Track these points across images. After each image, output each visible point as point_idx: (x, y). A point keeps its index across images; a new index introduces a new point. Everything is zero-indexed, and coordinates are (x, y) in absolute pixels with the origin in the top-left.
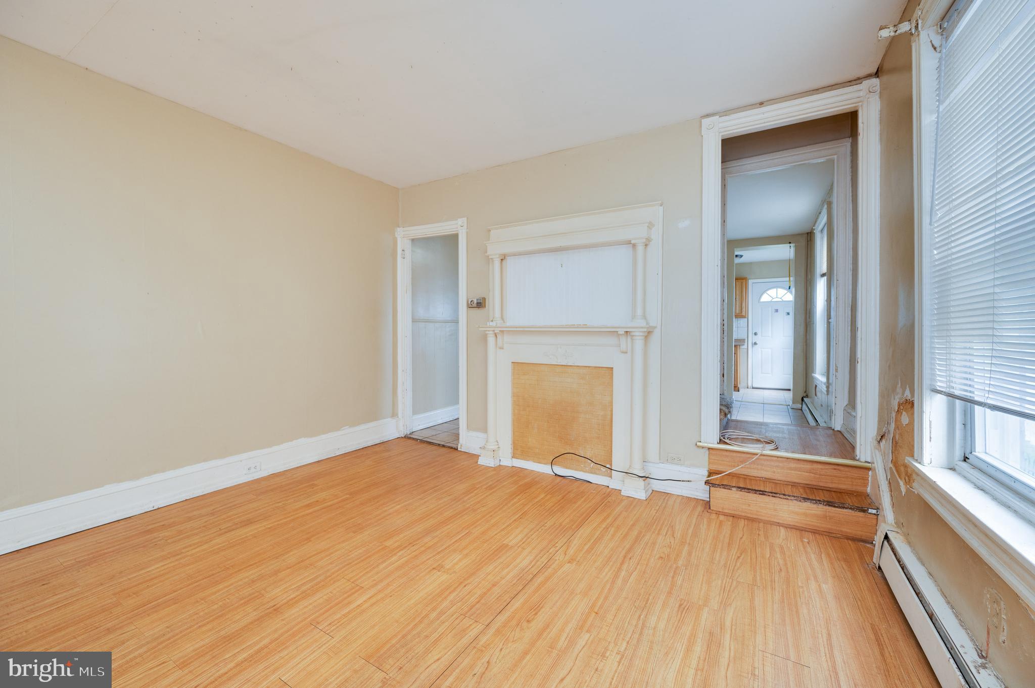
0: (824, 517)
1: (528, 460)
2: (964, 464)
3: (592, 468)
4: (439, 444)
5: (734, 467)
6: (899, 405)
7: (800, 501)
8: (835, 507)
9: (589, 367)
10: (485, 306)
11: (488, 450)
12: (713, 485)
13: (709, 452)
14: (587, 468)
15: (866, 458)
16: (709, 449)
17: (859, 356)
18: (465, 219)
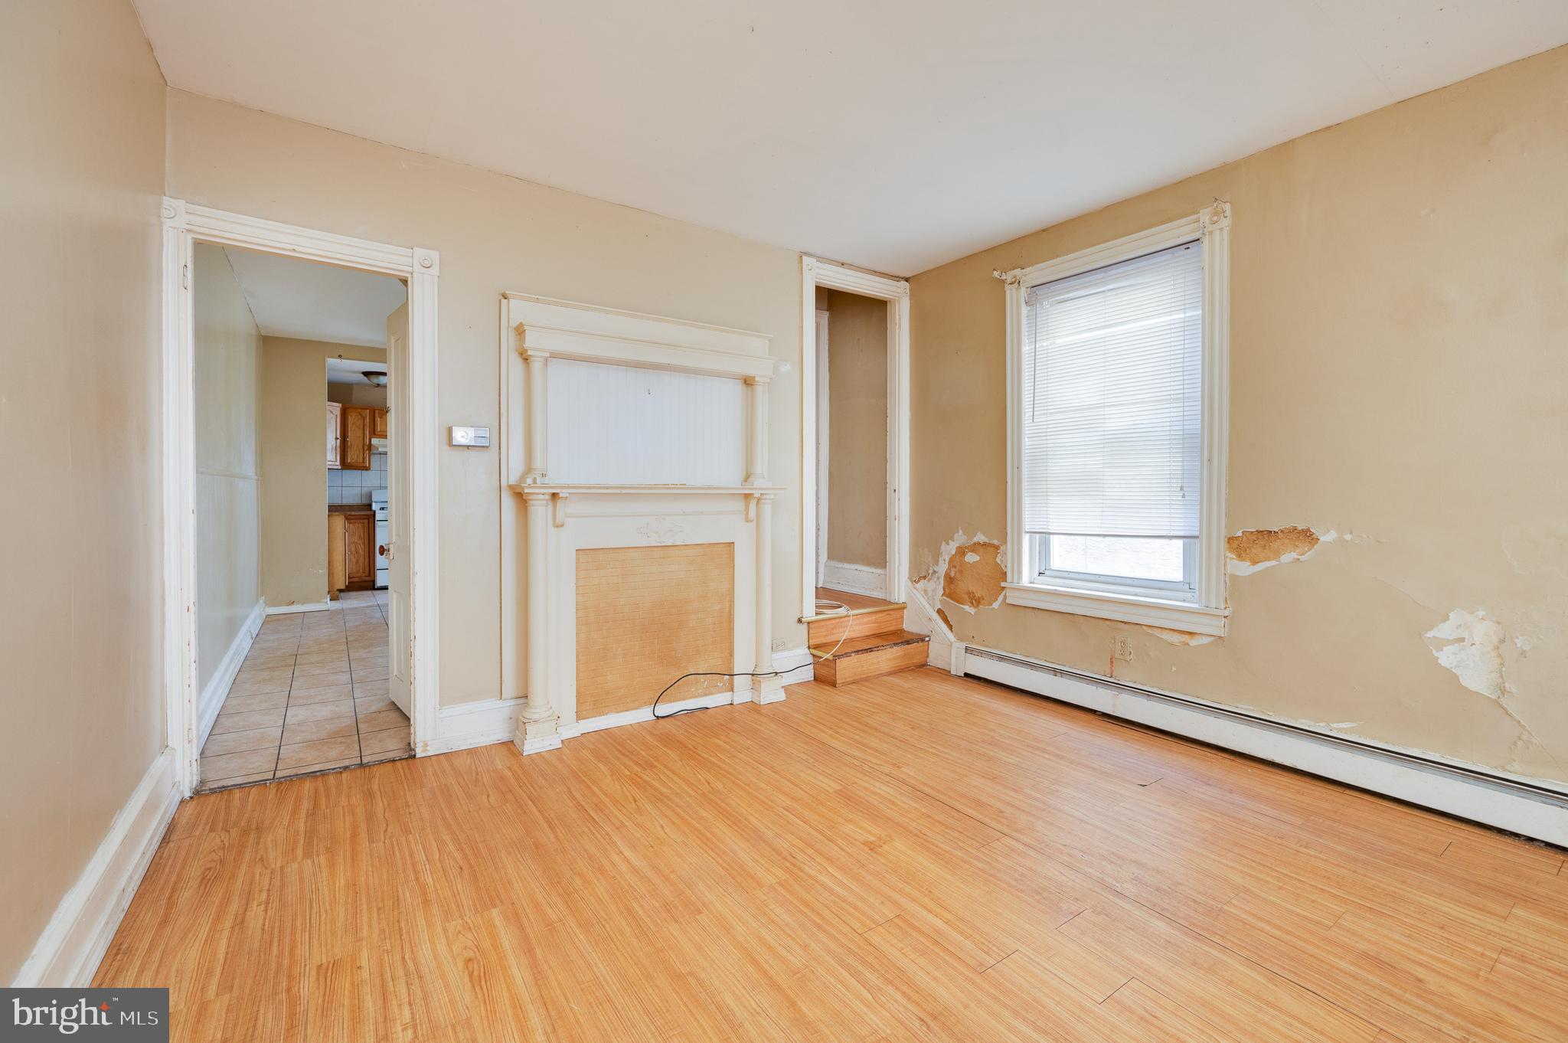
2: (1041, 578)
3: (706, 687)
6: (960, 549)
12: (839, 657)
13: (809, 626)
14: (700, 691)
15: (902, 600)
16: (809, 623)
17: (897, 514)
18: (435, 255)
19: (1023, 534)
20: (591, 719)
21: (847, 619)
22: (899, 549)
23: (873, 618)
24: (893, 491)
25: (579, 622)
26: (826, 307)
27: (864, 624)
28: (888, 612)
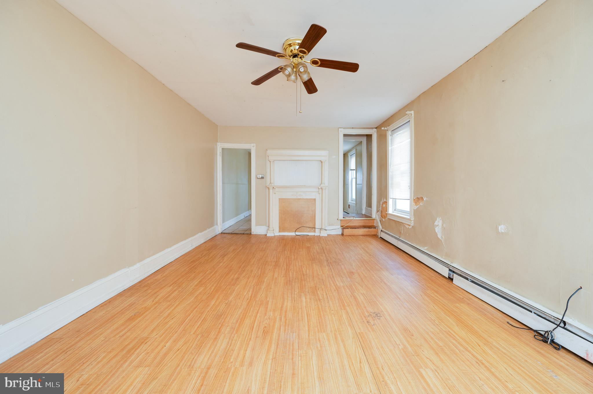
1: (285, 232)
2: (395, 211)
3: (308, 231)
4: (241, 234)
5: (347, 224)
6: (383, 203)
7: (364, 229)
10: (264, 178)
12: (345, 228)
14: (306, 231)
15: (374, 217)
16: (341, 220)
17: (373, 193)
18: (255, 144)
19: (390, 199)
20: (282, 233)
23: (363, 221)
25: (280, 213)
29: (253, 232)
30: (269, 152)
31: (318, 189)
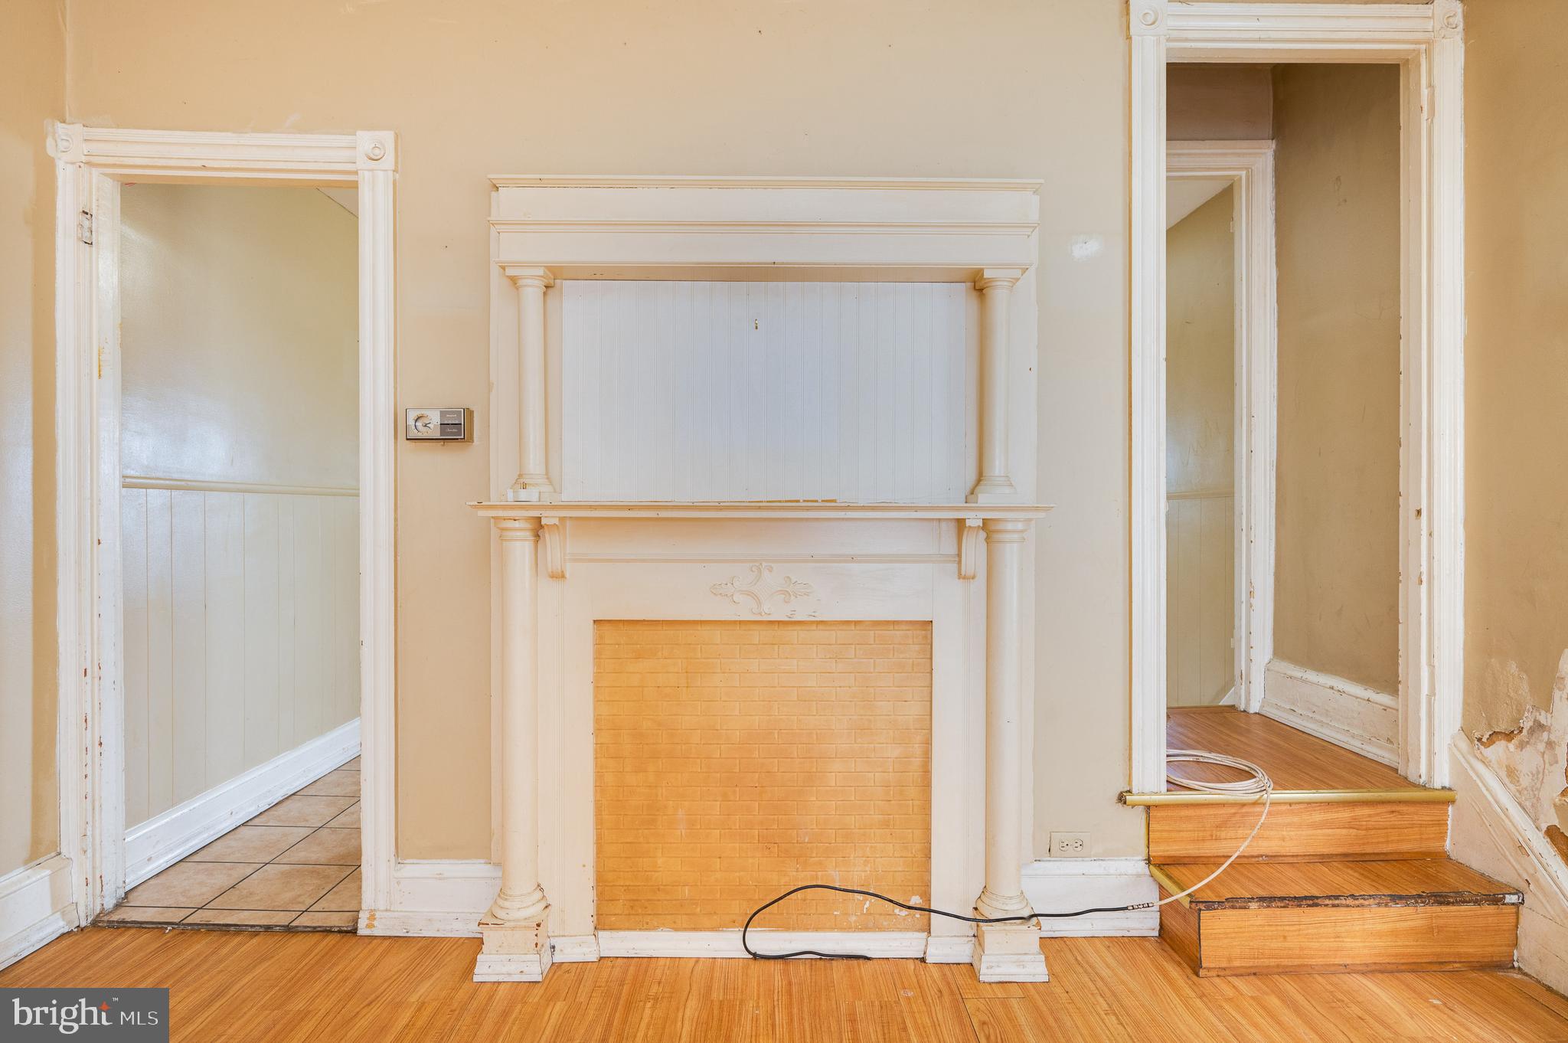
0: (1430, 931)
1: (654, 928)
3: (869, 914)
4: (268, 928)
7: (1386, 905)
8: (1448, 903)
9: (857, 623)
10: (471, 440)
11: (513, 928)
12: (1210, 905)
13: (1148, 814)
14: (853, 918)
15: (1442, 777)
16: (1148, 808)
17: (1424, 569)
18: (388, 137)
20: (622, 933)
21: (1258, 809)
22: (1431, 655)
23: (1345, 814)
24: (1413, 513)
25: (602, 752)
26: (1269, 129)
27: (1315, 826)
28: (1389, 808)
29: (372, 917)
30: (510, 202)
31: (949, 532)
